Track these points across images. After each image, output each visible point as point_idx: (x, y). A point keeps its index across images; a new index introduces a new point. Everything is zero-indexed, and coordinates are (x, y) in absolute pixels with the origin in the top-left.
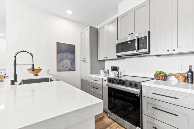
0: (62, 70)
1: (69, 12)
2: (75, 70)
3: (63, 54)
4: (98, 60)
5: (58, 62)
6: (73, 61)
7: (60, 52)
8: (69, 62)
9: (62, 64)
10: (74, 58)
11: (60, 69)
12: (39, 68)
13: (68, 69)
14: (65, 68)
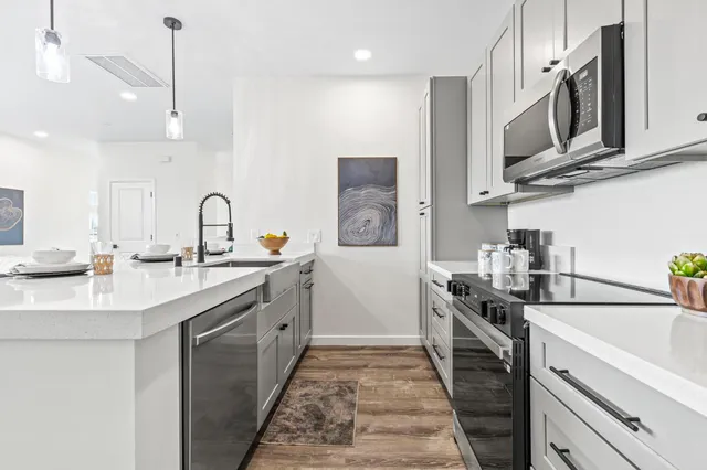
0: (354, 242)
1: (362, 55)
2: (395, 244)
3: (357, 192)
4: (469, 203)
5: (343, 216)
6: (390, 212)
7: (348, 186)
8: (376, 217)
9: (354, 222)
10: (392, 203)
11: (347, 239)
12: (285, 234)
13: (374, 239)
14: (364, 237)
